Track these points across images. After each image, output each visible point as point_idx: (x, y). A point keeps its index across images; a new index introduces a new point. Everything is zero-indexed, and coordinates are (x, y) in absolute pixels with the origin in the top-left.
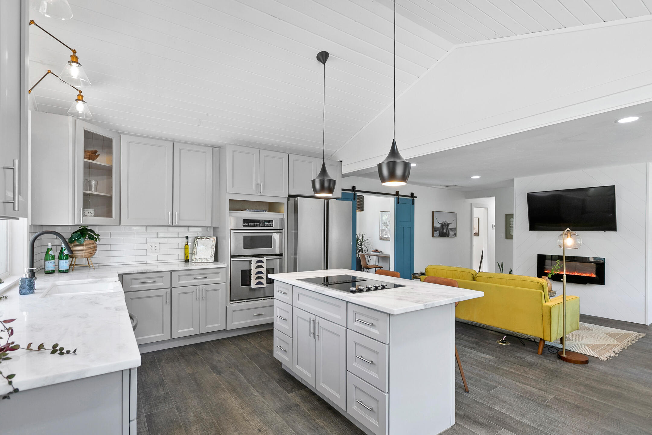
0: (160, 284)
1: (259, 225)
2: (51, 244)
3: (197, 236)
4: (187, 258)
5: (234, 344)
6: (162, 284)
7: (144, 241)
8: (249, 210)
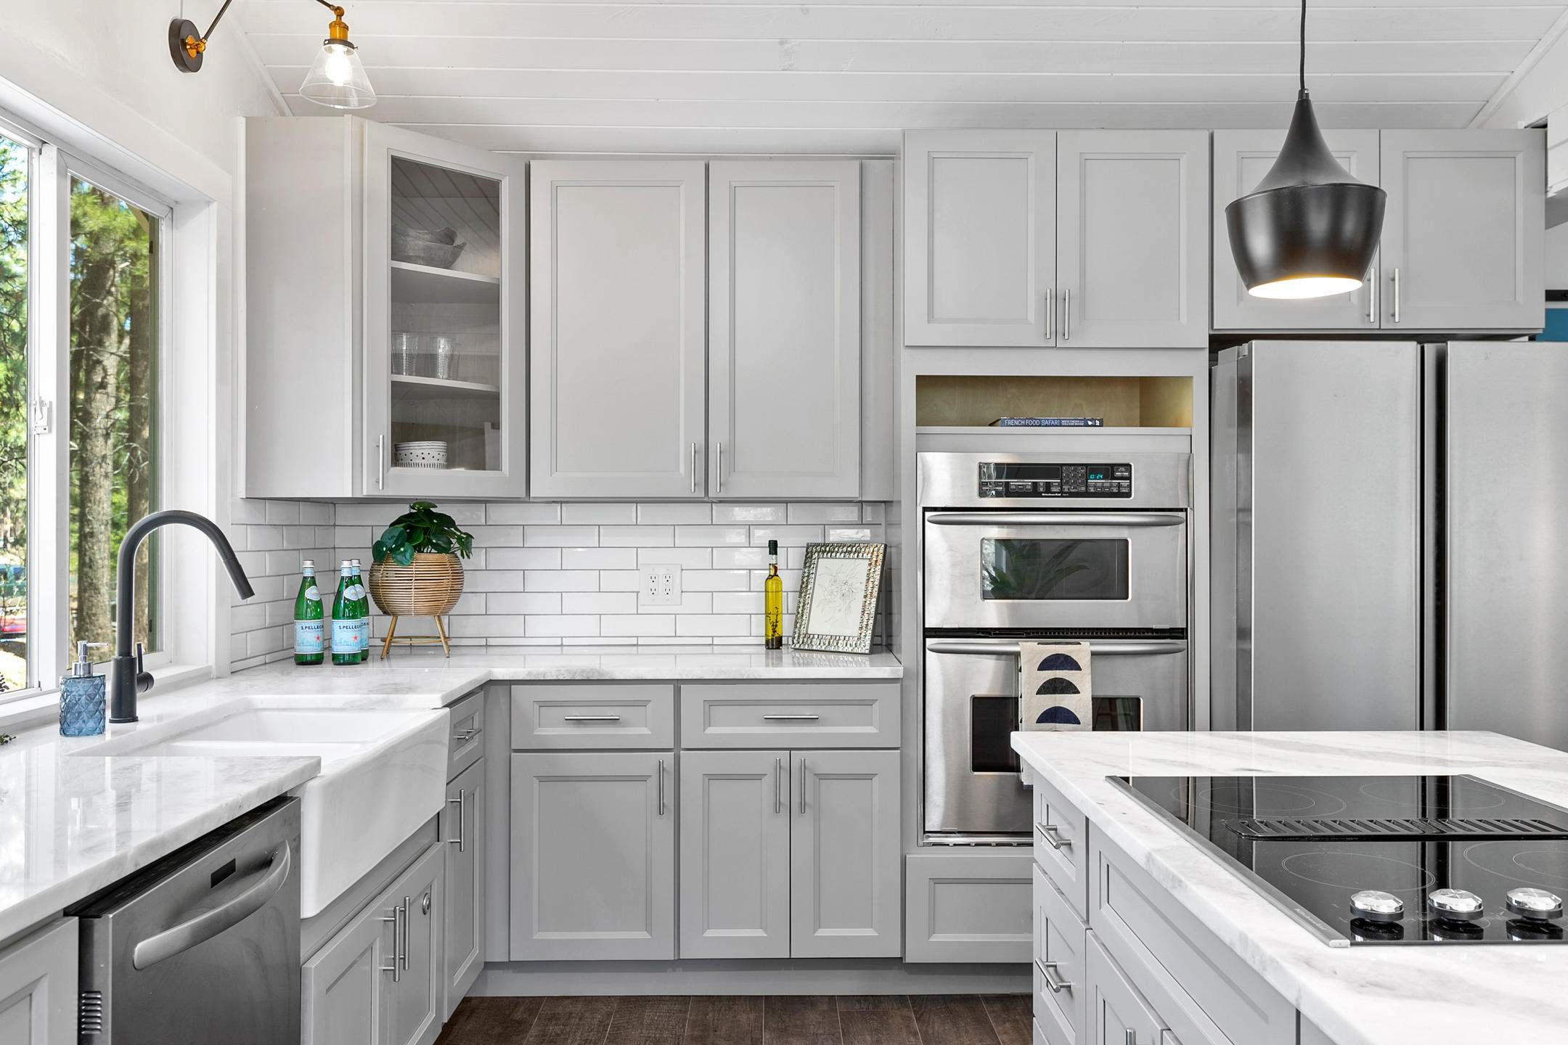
0: (637, 732)
1: (1057, 489)
2: (313, 564)
3: (820, 540)
4: (774, 632)
5: (925, 1034)
6: (645, 731)
7: (627, 559)
8: (1010, 422)
